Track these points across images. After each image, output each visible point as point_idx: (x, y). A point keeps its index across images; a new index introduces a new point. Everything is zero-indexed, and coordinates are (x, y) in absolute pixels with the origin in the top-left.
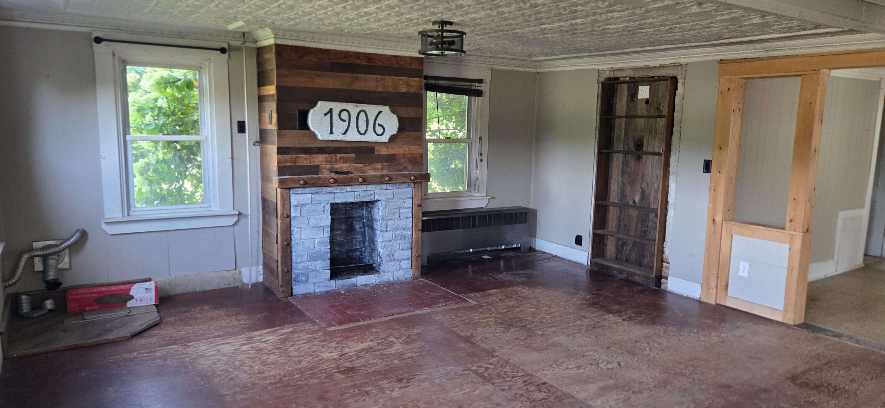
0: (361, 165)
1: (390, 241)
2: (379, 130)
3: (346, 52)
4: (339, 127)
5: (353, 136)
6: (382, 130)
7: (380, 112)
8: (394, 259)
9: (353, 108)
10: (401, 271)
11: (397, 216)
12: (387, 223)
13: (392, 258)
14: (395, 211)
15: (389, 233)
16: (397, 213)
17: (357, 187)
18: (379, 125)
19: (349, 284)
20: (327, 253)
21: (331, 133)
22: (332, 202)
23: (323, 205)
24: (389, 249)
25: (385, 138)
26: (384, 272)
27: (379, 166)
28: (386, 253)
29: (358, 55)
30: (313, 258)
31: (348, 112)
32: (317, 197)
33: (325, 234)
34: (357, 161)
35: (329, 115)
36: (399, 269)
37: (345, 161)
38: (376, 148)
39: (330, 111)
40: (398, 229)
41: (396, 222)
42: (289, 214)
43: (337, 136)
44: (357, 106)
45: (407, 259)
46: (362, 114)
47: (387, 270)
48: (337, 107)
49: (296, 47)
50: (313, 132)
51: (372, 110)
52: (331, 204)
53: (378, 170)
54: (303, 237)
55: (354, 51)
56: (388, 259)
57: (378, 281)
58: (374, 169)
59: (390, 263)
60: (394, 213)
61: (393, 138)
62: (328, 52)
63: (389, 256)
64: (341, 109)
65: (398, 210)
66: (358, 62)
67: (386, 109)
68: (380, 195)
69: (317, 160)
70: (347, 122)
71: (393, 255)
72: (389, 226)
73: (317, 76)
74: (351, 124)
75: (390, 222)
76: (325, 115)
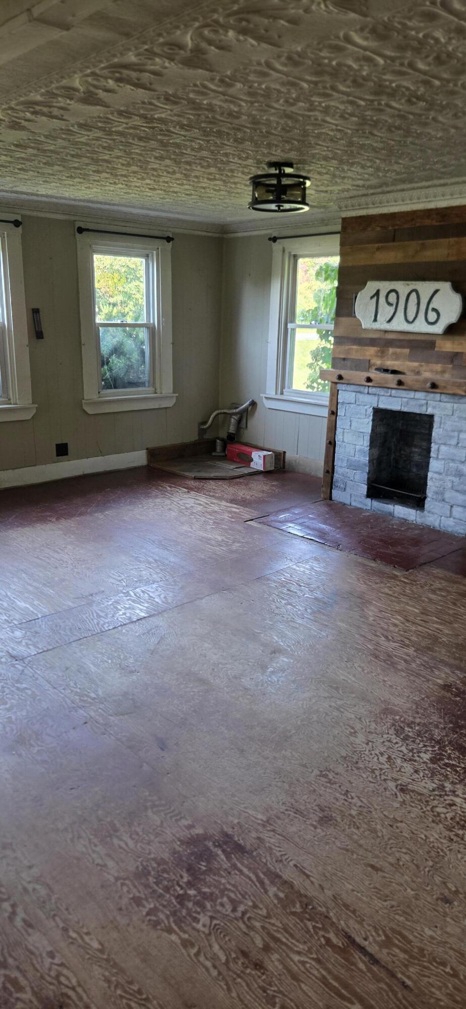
0: (416, 364)
1: (440, 474)
2: (432, 316)
3: (414, 213)
4: (386, 311)
5: (398, 324)
6: (436, 317)
7: (436, 291)
8: (443, 500)
9: (403, 288)
10: (452, 519)
11: (454, 442)
12: (438, 448)
13: (440, 497)
14: (452, 434)
15: (440, 462)
16: (454, 437)
17: (404, 392)
18: (434, 310)
19: (385, 510)
20: (365, 465)
21: (375, 320)
22: (375, 406)
23: (366, 407)
24: (437, 484)
25: (439, 329)
26: (429, 512)
27: (439, 367)
28: (434, 488)
29: (428, 213)
30: (353, 466)
31: (397, 293)
32: (360, 396)
33: (365, 442)
34: (411, 358)
35: (375, 298)
36: (448, 515)
37: (397, 357)
38: (437, 342)
39: (377, 293)
40: (453, 460)
41: (453, 450)
42: (335, 411)
43: (381, 325)
44: (408, 285)
45: (462, 506)
46: (414, 295)
47: (434, 511)
48: (384, 286)
49: (361, 217)
50: (359, 321)
51: (426, 288)
52: (374, 408)
53: (437, 372)
54: (345, 440)
55: (423, 208)
56: (435, 497)
57: (419, 521)
58: (432, 371)
59: (437, 503)
60: (451, 437)
61: (451, 330)
62: (393, 216)
63: (436, 493)
64: (388, 290)
65: (456, 434)
66: (427, 222)
67: (445, 287)
68: (434, 407)
69: (368, 353)
70: (394, 306)
71: (442, 494)
72: (441, 453)
73: (378, 249)
74: (399, 308)
75: (443, 448)
76: (372, 298)
